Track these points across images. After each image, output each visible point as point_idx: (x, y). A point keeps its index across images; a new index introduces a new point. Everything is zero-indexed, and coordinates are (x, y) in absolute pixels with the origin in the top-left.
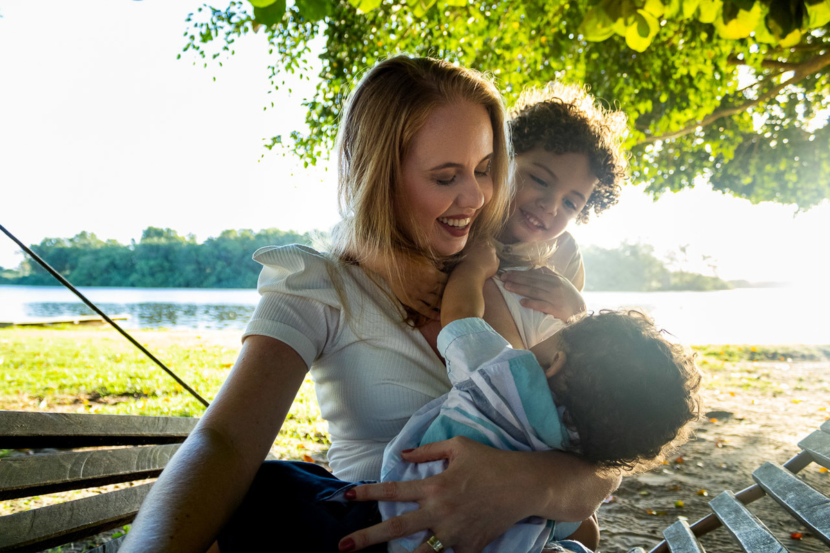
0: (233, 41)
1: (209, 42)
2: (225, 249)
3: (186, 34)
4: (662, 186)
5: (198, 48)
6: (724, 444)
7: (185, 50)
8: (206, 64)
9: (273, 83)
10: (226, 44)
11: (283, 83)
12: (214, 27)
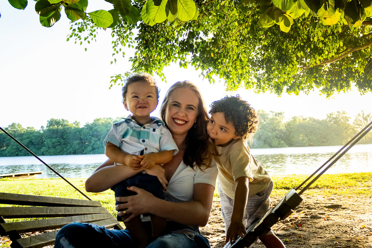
0: (95, 30)
1: (83, 32)
2: (96, 130)
3: (71, 28)
4: (331, 87)
5: (77, 35)
6: (328, 219)
7: (71, 36)
8: (81, 43)
9: (115, 50)
10: (91, 32)
11: (120, 50)
12: (85, 24)
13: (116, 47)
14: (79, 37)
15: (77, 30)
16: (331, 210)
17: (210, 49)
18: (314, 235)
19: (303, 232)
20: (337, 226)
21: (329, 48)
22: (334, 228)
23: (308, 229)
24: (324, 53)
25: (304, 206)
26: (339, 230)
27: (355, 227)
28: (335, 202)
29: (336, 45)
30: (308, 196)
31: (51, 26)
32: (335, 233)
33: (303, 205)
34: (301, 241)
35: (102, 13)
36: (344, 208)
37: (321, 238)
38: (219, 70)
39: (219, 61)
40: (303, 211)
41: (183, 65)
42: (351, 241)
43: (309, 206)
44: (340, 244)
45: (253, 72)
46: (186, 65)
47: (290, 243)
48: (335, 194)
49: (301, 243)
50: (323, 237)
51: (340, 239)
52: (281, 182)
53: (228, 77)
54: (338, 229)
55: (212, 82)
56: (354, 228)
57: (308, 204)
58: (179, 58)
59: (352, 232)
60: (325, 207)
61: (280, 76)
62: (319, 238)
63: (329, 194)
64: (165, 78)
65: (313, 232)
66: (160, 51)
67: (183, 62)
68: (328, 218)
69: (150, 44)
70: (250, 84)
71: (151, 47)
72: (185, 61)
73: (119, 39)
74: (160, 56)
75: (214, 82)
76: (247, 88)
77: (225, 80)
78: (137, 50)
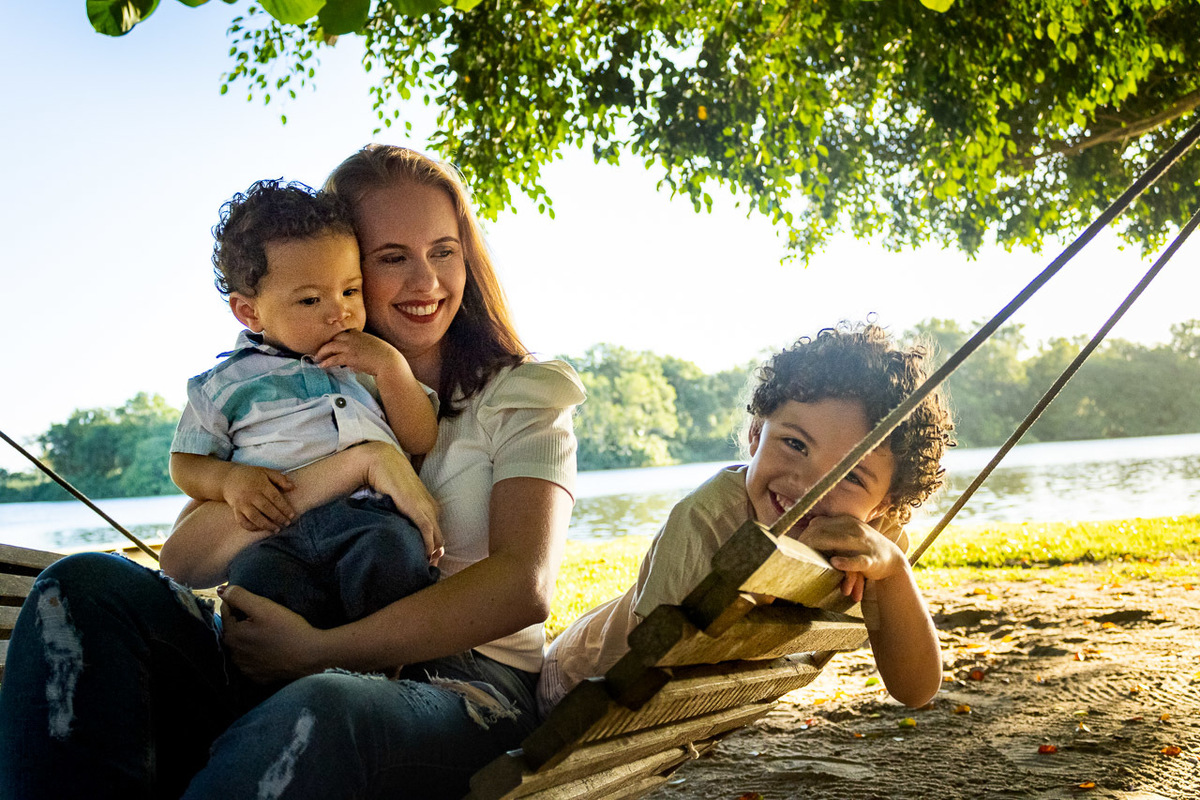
0: (309, 54)
1: (271, 61)
3: (234, 51)
4: (1157, 221)
5: (254, 73)
6: (1089, 655)
7: (233, 78)
8: (268, 98)
9: (381, 115)
10: (299, 60)
11: (397, 114)
12: (277, 35)
13: (382, 107)
14: (260, 79)
15: (253, 56)
16: (1111, 627)
17: (696, 95)
18: (1015, 705)
19: (980, 697)
20: (1107, 675)
21: (1116, 68)
22: (1094, 683)
23: (1000, 688)
24: (1098, 85)
25: (1023, 620)
26: (1112, 688)
27: (1174, 679)
28: (1129, 604)
29: (1139, 53)
30: (1044, 587)
31: (127, 32)
32: (1092, 698)
33: (1020, 614)
34: (960, 726)
36: (1158, 622)
37: (1036, 714)
38: (727, 162)
39: (729, 131)
40: (1013, 635)
41: (603, 155)
42: (1141, 723)
43: (1037, 619)
44: (1096, 733)
45: (879, 178)
46: (613, 153)
47: (917, 733)
48: (1143, 578)
49: (959, 731)
50: (1045, 710)
51: (1104, 717)
52: (965, 545)
53: (758, 187)
54: (1108, 686)
55: (704, 206)
56: (1168, 680)
57: (1036, 610)
58: (590, 128)
59: (1157, 693)
60: (1096, 619)
61: (943, 175)
62: (1031, 714)
63: (1122, 579)
64: (549, 201)
65: (1016, 696)
66: (522, 109)
67: (604, 145)
68: (1091, 652)
69: (486, 84)
70: (871, 220)
71: (488, 96)
72: (612, 137)
73: (392, 78)
74: (525, 125)
75: (709, 204)
76: (861, 235)
77: (748, 199)
78: (444, 106)
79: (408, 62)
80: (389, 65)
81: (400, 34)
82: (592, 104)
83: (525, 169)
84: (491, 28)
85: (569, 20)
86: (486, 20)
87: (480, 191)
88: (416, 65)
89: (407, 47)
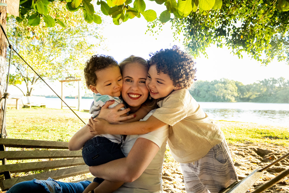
0: (161, 26)
1: (154, 28)
7: (147, 31)
8: (153, 35)
9: (175, 38)
10: (159, 27)
11: (177, 38)
12: (155, 23)
13: (175, 36)
14: (152, 31)
15: (151, 27)
31: (120, 24)
35: (150, 12)
38: (247, 48)
39: (248, 41)
41: (219, 46)
46: (221, 46)
53: (254, 53)
55: (241, 57)
58: (217, 40)
64: (207, 55)
66: (202, 37)
67: (219, 44)
69: (194, 32)
70: (282, 58)
71: (195, 34)
72: (221, 42)
73: (177, 31)
74: (202, 40)
75: (242, 57)
76: (279, 61)
77: (251, 56)
78: (185, 36)
79: (180, 27)
80: (177, 28)
81: (179, 22)
82: (217, 36)
83: (202, 49)
84: (196, 20)
85: (214, 18)
86: (195, 19)
87: (193, 53)
88: (181, 28)
89: (180, 24)
